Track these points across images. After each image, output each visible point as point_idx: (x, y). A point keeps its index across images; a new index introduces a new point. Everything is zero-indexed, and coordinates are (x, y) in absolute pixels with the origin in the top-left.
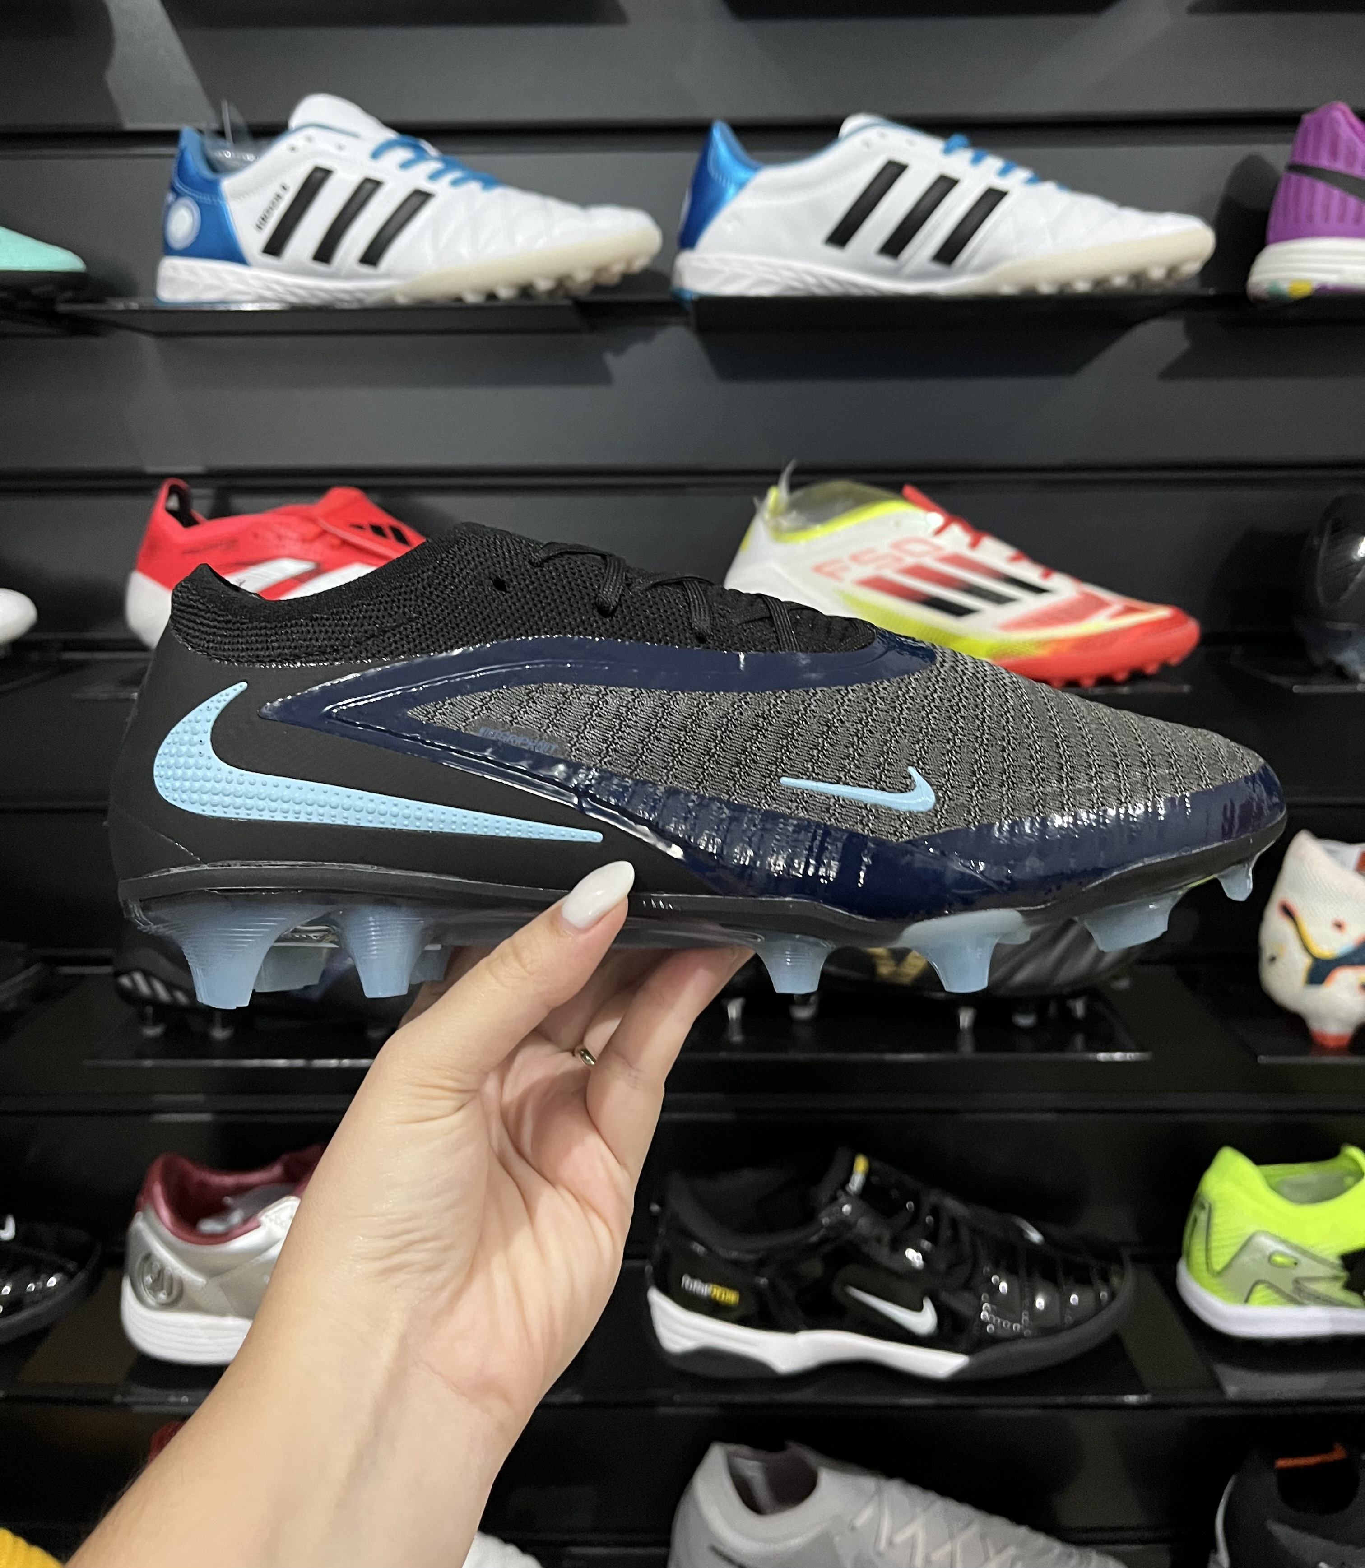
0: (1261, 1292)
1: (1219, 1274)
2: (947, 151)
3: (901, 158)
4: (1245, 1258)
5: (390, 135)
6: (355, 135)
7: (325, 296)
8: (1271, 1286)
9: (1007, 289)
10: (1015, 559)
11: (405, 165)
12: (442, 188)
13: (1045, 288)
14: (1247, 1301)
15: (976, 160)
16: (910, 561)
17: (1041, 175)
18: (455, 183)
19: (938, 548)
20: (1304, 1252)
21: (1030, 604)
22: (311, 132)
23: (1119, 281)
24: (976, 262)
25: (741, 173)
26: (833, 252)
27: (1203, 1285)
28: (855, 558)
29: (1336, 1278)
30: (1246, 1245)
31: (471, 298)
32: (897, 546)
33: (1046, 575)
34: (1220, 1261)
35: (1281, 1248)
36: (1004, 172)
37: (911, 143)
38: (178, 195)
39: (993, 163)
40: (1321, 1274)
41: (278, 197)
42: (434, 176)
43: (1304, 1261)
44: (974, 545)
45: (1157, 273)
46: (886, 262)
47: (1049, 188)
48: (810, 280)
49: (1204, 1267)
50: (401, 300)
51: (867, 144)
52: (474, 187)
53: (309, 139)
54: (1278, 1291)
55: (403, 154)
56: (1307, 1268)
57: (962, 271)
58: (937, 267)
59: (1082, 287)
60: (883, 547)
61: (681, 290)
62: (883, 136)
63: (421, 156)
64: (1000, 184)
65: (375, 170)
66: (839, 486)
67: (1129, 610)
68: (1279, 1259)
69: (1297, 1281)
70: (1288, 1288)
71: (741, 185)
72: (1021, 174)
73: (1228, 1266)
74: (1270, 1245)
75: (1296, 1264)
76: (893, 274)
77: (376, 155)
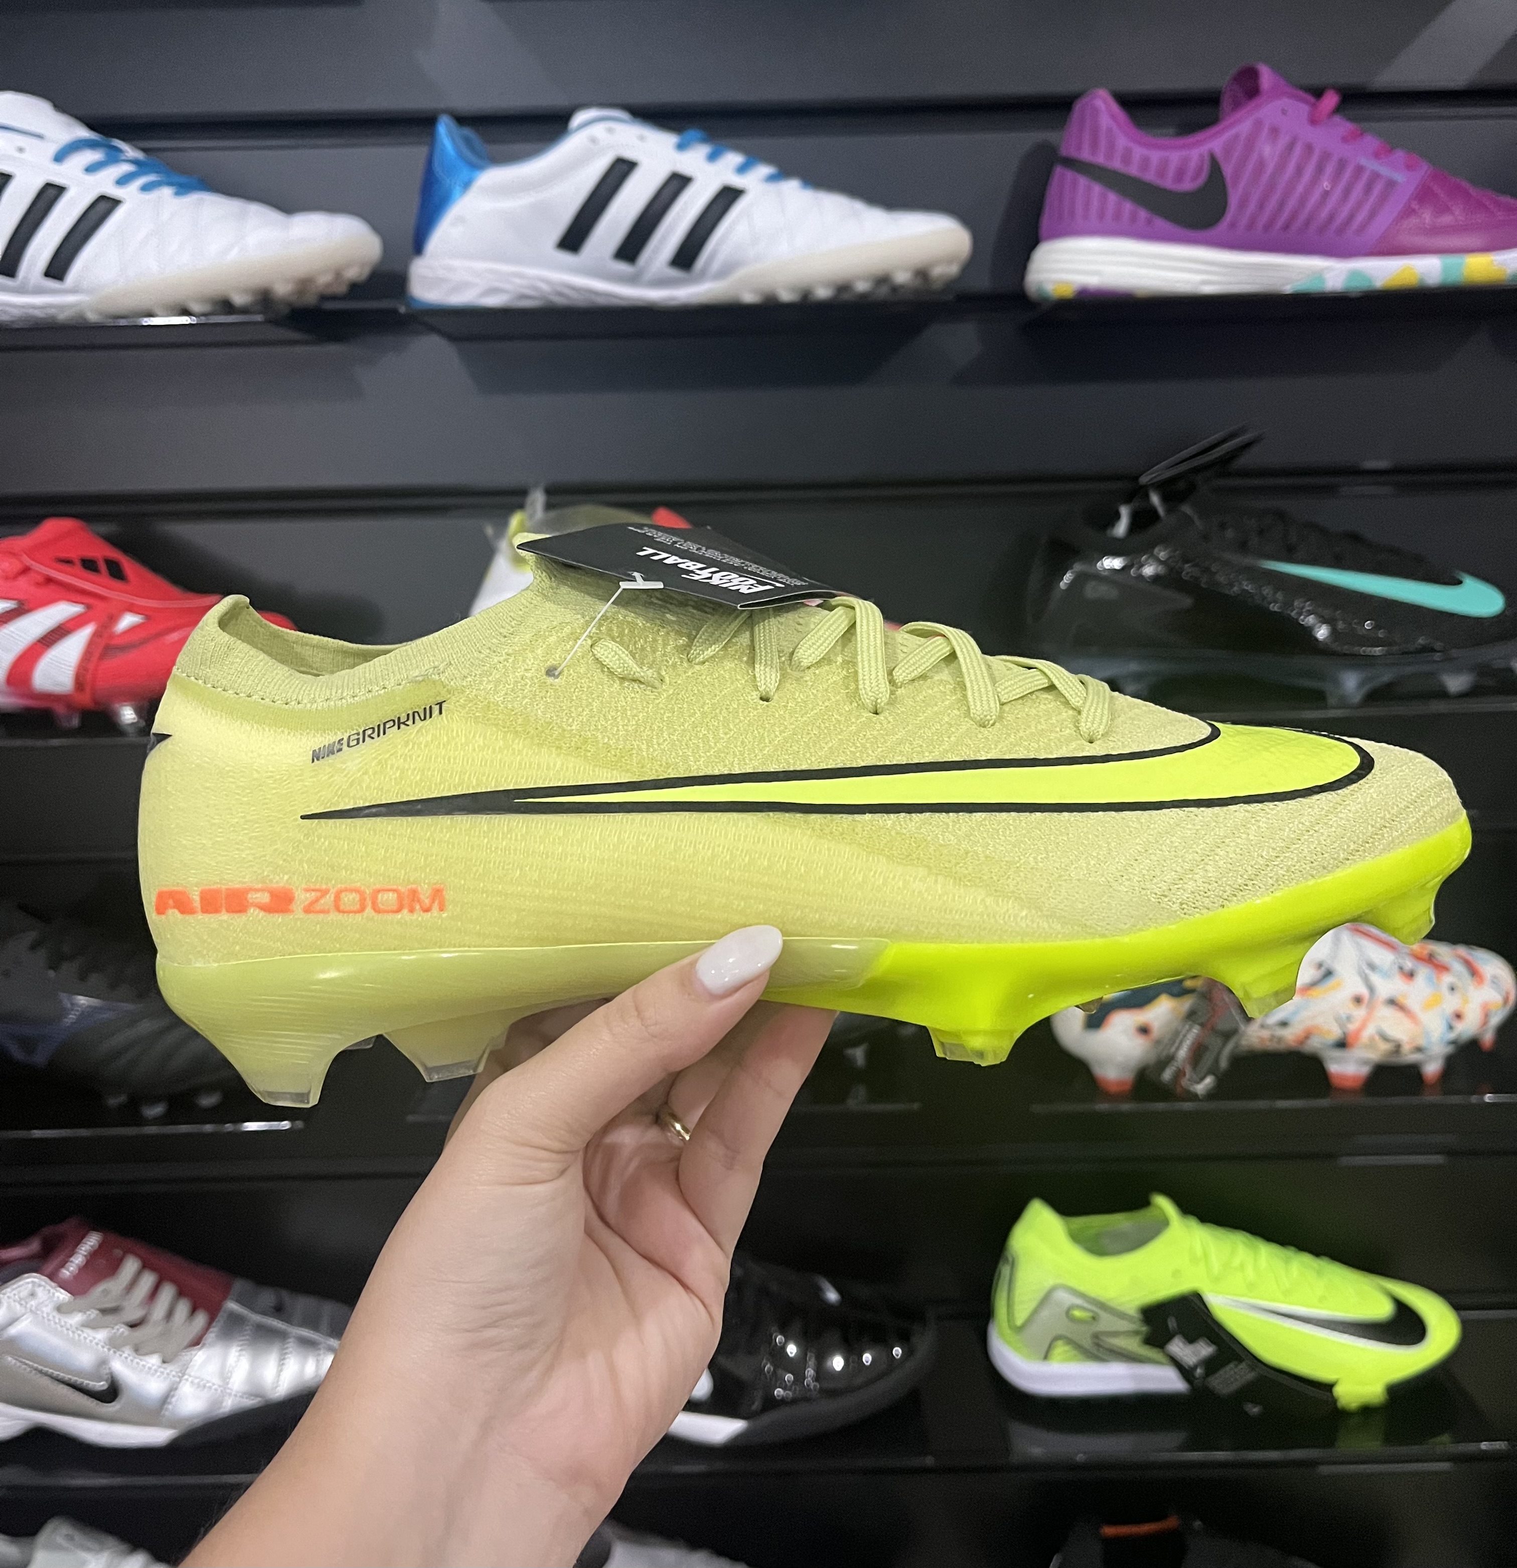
0: (1060, 1349)
1: (1019, 1330)
2: (681, 147)
3: (629, 155)
4: (1045, 1313)
5: (83, 133)
6: (40, 137)
8: (1070, 1341)
9: (749, 297)
11: (91, 169)
12: (129, 194)
13: (786, 296)
14: (1046, 1357)
15: (713, 157)
17: (784, 172)
18: (145, 188)
20: (1102, 1306)
23: (862, 287)
24: (716, 266)
25: (465, 172)
26: (566, 257)
27: (1007, 1343)
29: (1136, 1333)
30: (1046, 1299)
34: (1020, 1317)
35: (1079, 1301)
36: (742, 169)
37: (642, 138)
39: (734, 159)
40: (1122, 1329)
42: (123, 181)
43: (1102, 1314)
45: (902, 277)
46: (623, 267)
47: (792, 187)
48: (545, 287)
49: (1008, 1323)
50: (92, 317)
51: (593, 140)
52: (167, 192)
54: (1078, 1346)
55: (93, 156)
56: (1107, 1323)
57: (702, 277)
58: (675, 273)
59: (823, 293)
62: (610, 131)
63: (113, 157)
64: (737, 181)
65: (58, 174)
68: (1077, 1313)
69: (1096, 1336)
70: (1087, 1343)
71: (467, 185)
72: (764, 170)
73: (1029, 1321)
74: (1067, 1299)
75: (1094, 1317)
76: (633, 280)
77: (60, 157)
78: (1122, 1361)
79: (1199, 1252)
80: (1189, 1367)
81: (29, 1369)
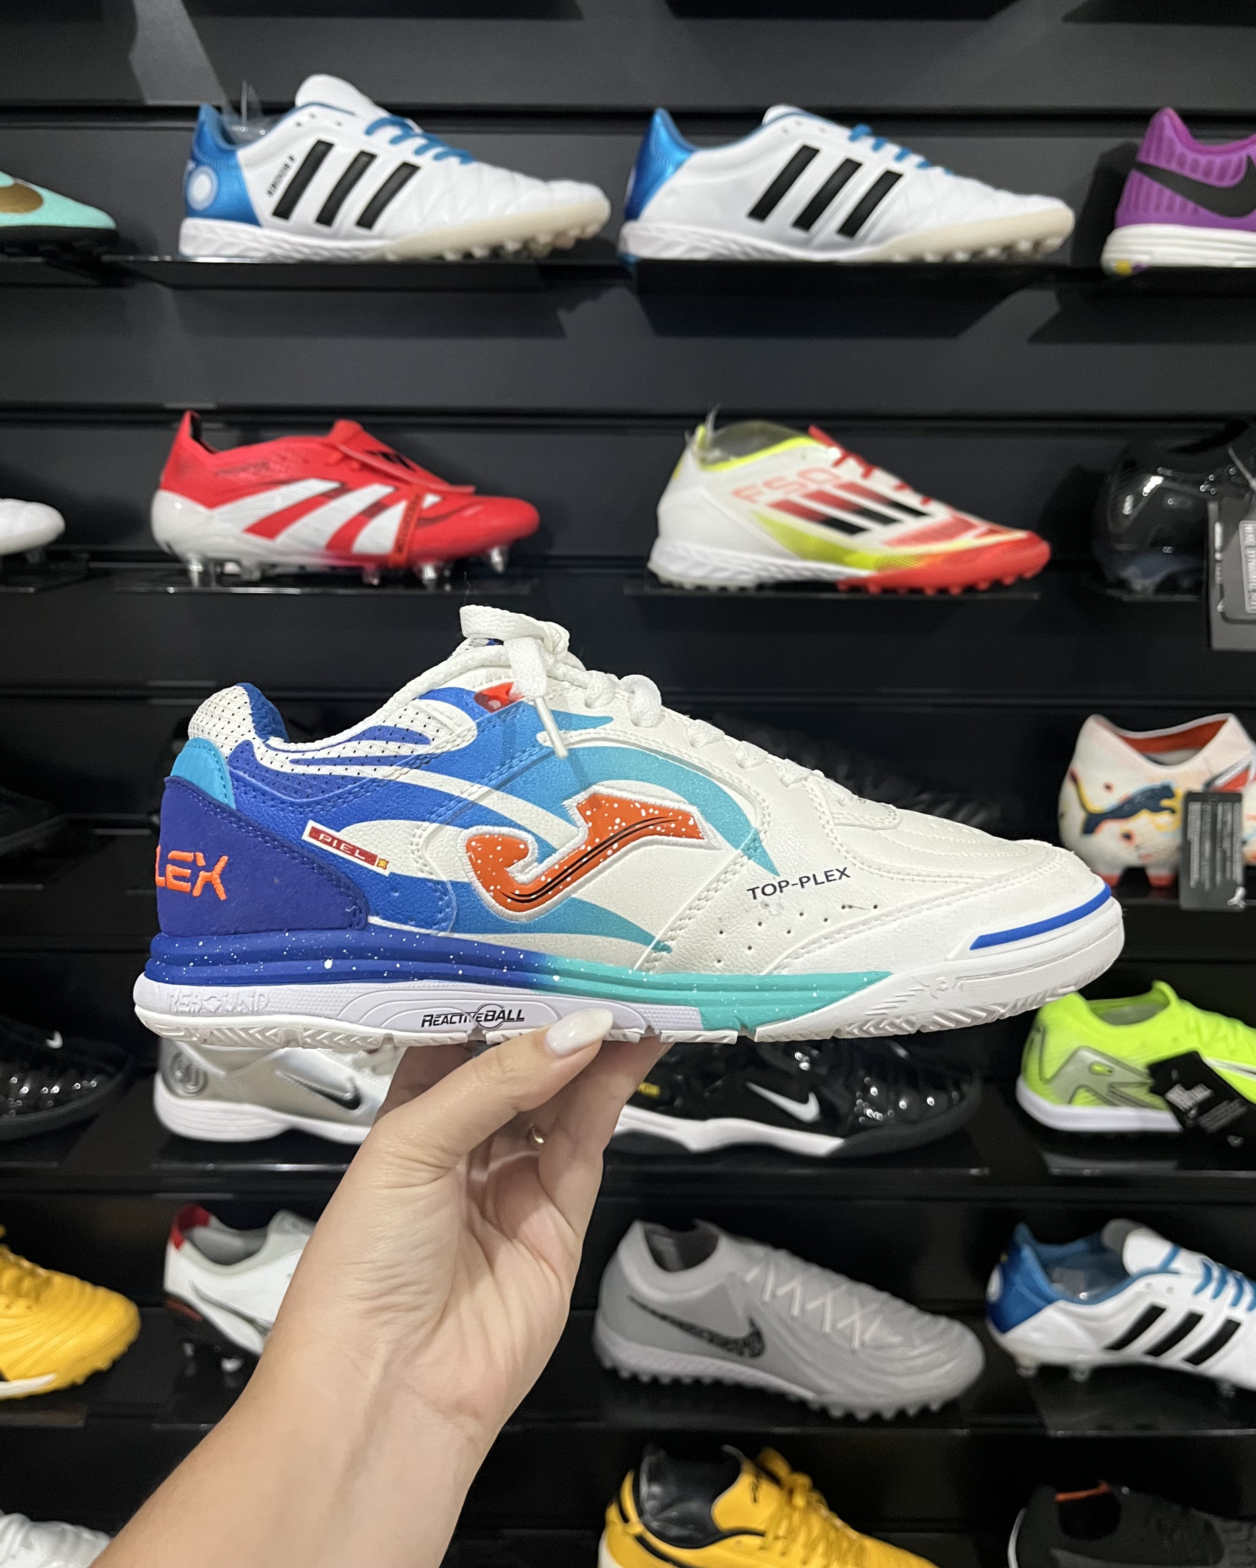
1: (1048, 1081)
2: (853, 139)
3: (814, 144)
4: (1070, 1068)
5: (383, 114)
6: (352, 114)
7: (326, 254)
8: (1089, 1089)
9: (898, 258)
10: (899, 488)
11: (394, 141)
12: (425, 161)
13: (930, 258)
14: (1070, 1102)
15: (876, 148)
16: (813, 487)
17: (931, 161)
18: (437, 157)
19: (836, 477)
20: (1118, 1062)
21: (911, 524)
22: (314, 109)
23: (992, 253)
24: (874, 235)
25: (679, 155)
26: (754, 224)
27: (1035, 1091)
28: (768, 484)
29: (1142, 1084)
30: (1072, 1057)
31: (450, 257)
32: (802, 474)
33: (925, 502)
34: (1049, 1072)
35: (1098, 1059)
36: (899, 158)
37: (822, 130)
38: (198, 163)
39: (891, 149)
40: (1132, 1081)
41: (287, 166)
42: (419, 151)
43: (1117, 1068)
44: (866, 475)
45: (1024, 246)
46: (799, 234)
47: (937, 173)
48: (735, 248)
49: (1037, 1077)
50: (391, 257)
51: (785, 131)
52: (454, 161)
53: (313, 116)
54: (1096, 1093)
55: (393, 131)
56: (1120, 1075)
57: (861, 243)
58: (841, 239)
59: (961, 257)
60: (791, 476)
61: (627, 254)
62: (798, 124)
63: (407, 134)
64: (896, 167)
65: (371, 144)
66: (756, 425)
67: (991, 532)
68: (1097, 1068)
69: (1111, 1086)
70: (1104, 1091)
71: (679, 165)
72: (915, 159)
73: (1056, 1075)
74: (1091, 1057)
75: (1110, 1071)
76: (804, 244)
77: (370, 131)
78: (1132, 1106)
79: (1192, 1024)
80: (1185, 1109)
81: (293, 1082)
